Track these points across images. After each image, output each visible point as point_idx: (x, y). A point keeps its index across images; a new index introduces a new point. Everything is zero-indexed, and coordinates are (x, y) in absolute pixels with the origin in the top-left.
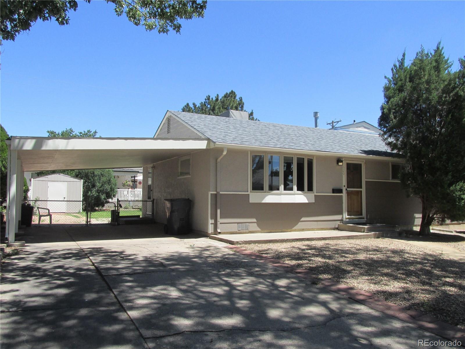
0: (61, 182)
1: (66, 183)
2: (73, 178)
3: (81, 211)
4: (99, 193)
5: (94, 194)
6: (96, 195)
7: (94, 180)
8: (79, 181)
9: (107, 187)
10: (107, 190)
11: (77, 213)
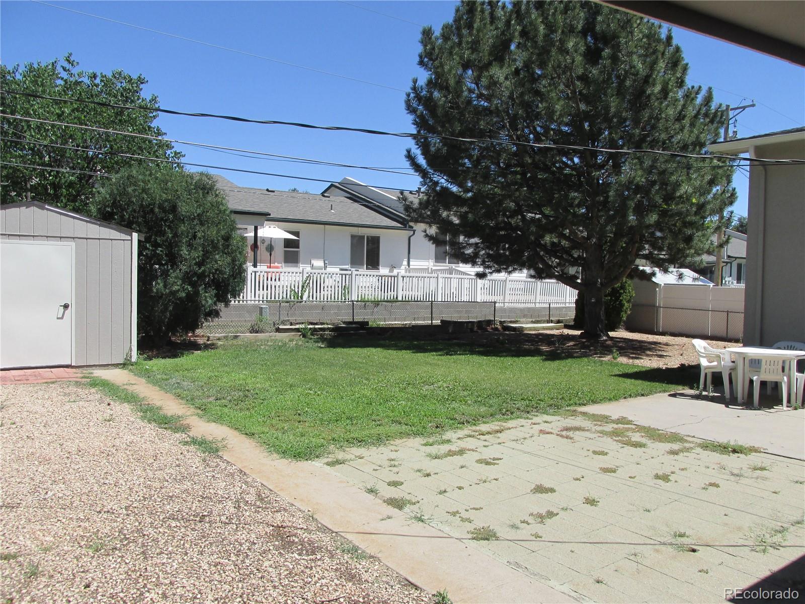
0: (52, 242)
1: (73, 244)
2: (100, 225)
3: (134, 358)
4: (194, 285)
5: (176, 288)
6: (184, 295)
7: (175, 235)
8: (124, 236)
9: (221, 261)
10: (222, 272)
11: (116, 365)
